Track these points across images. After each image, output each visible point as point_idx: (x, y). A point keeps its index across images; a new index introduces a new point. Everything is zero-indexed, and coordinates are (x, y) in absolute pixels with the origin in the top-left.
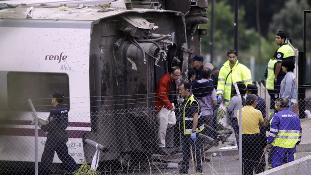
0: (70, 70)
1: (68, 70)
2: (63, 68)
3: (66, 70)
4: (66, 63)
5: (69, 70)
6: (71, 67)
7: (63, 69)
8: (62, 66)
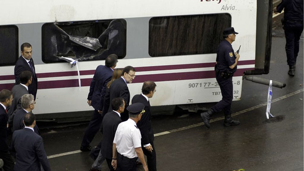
0: (234, 9)
1: (230, 9)
2: (224, 8)
3: (228, 9)
4: (228, 3)
5: (232, 9)
6: (235, 7)
7: (224, 10)
8: (224, 6)
